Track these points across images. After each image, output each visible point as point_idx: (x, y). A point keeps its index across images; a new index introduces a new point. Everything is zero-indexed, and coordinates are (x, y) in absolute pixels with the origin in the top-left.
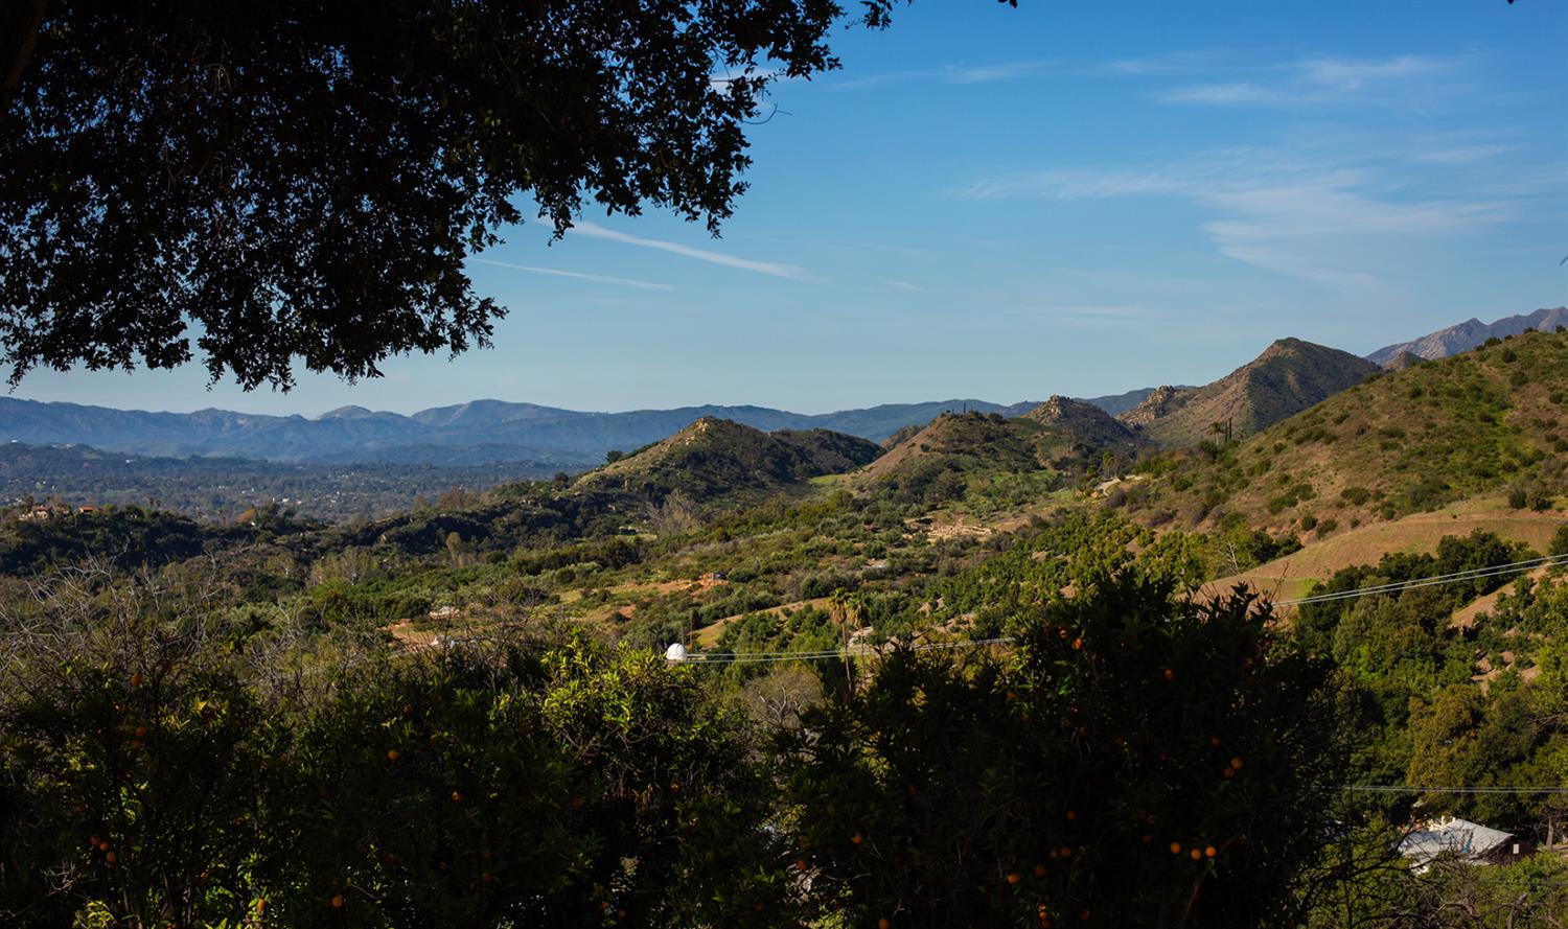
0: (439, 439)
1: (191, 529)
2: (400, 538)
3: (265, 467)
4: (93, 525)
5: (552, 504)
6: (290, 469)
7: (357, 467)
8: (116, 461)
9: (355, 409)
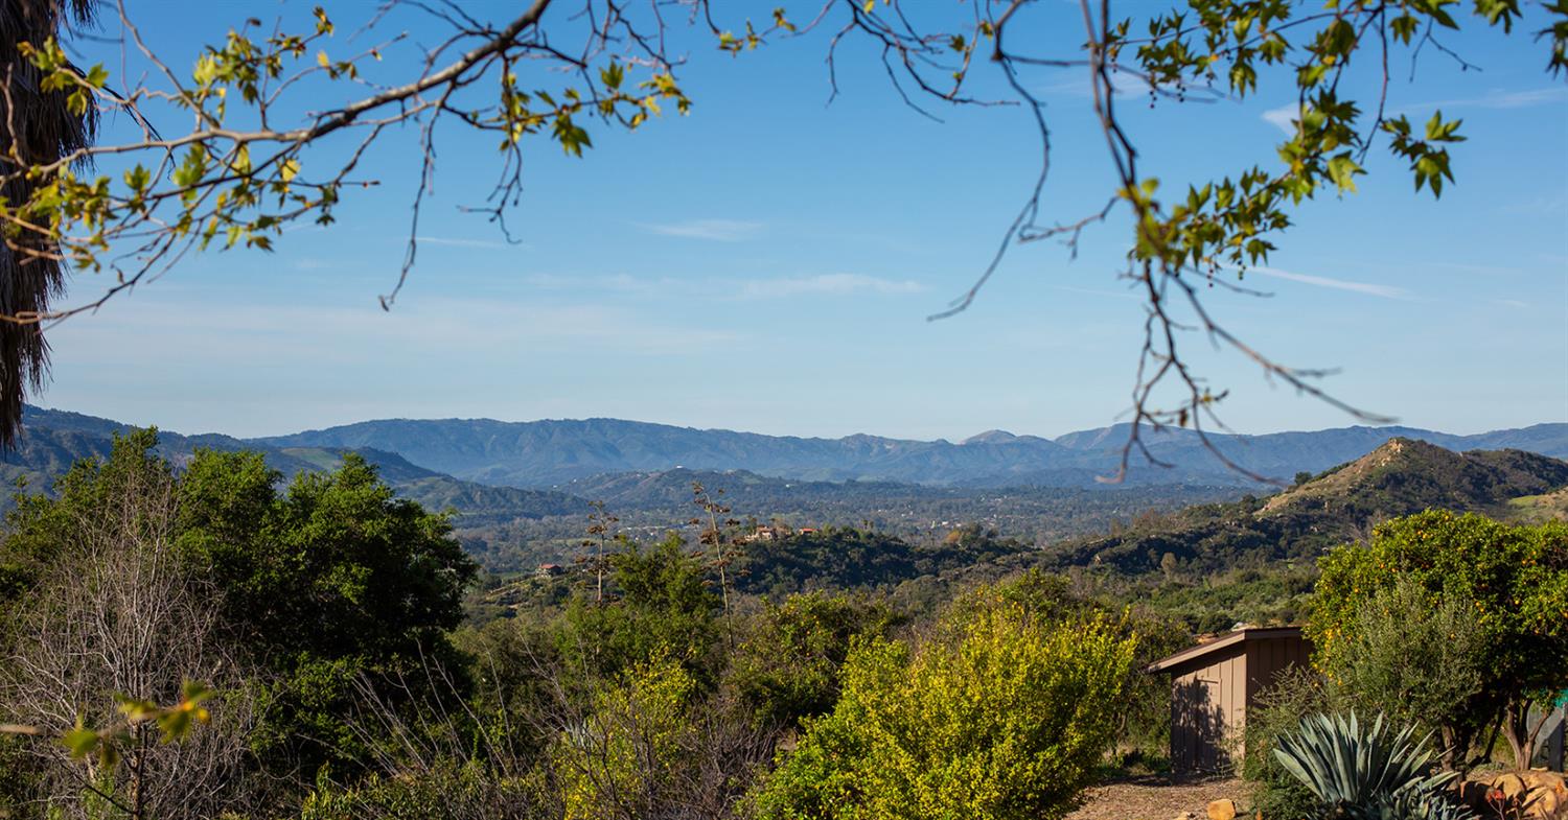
0: (1083, 462)
1: (903, 550)
2: (1115, 559)
3: (919, 491)
4: (814, 546)
5: (1255, 526)
6: (943, 493)
7: (1009, 491)
8: (776, 485)
9: (999, 433)
